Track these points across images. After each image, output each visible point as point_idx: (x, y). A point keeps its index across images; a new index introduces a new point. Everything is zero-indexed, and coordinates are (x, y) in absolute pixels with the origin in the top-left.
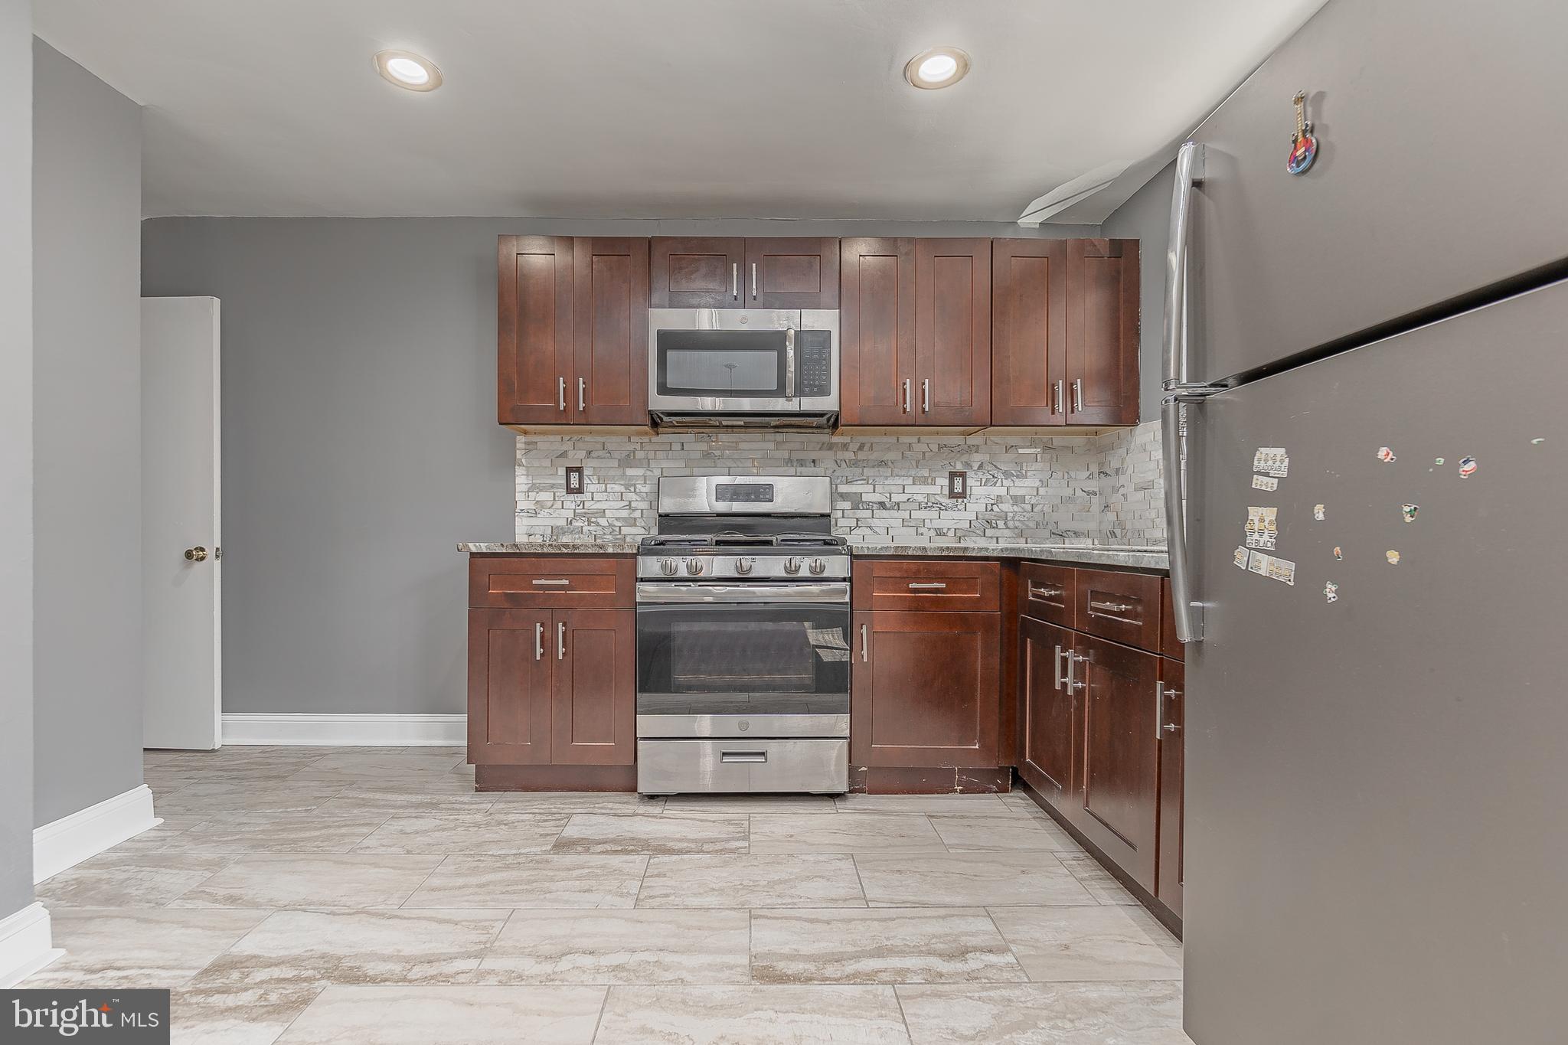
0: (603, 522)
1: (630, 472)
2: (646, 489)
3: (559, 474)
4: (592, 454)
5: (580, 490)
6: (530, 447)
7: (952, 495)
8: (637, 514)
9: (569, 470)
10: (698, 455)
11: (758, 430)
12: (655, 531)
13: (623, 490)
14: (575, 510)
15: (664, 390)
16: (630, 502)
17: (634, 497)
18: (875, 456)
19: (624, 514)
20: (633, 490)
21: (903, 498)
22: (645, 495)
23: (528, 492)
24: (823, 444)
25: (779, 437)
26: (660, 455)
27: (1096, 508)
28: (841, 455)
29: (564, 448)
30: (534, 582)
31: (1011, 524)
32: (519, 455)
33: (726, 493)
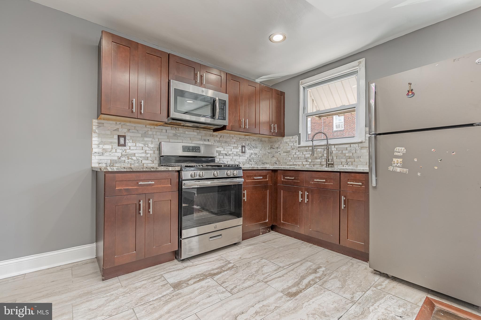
0: (134, 158)
1: (146, 139)
2: (152, 146)
3: (115, 137)
4: (130, 130)
5: (124, 145)
6: (100, 125)
7: (242, 152)
8: (149, 155)
9: (119, 137)
10: (172, 135)
13: (143, 146)
14: (122, 153)
15: (176, 110)
16: (146, 151)
17: (147, 149)
18: (224, 139)
19: (143, 155)
20: (147, 146)
21: (231, 153)
22: (152, 148)
23: (99, 144)
24: (211, 135)
25: (198, 131)
26: (158, 133)
27: (270, 157)
28: (215, 138)
29: (117, 127)
30: (139, 183)
31: (254, 160)
32: (94, 128)
33: (186, 149)
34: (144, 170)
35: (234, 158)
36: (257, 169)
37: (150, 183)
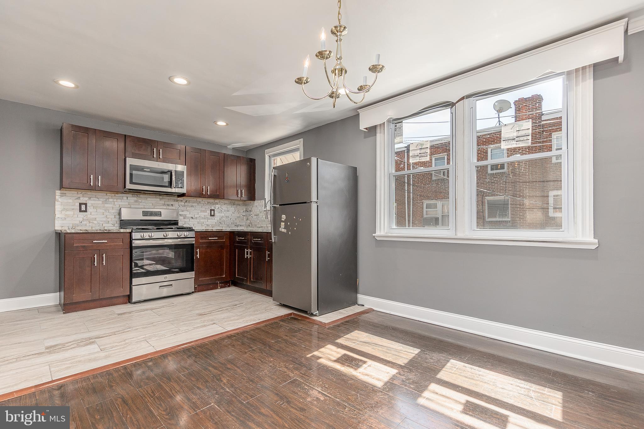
1: (106, 205)
2: (114, 211)
3: (76, 205)
4: (91, 199)
5: (86, 211)
6: (63, 195)
7: (211, 215)
8: (109, 220)
9: (81, 204)
10: (133, 201)
13: (104, 211)
14: (83, 218)
15: (131, 182)
16: (107, 215)
17: (107, 214)
18: (190, 204)
19: (105, 219)
20: (108, 211)
21: (198, 216)
22: (112, 213)
23: (62, 211)
24: (175, 200)
25: (161, 197)
27: (245, 219)
28: (180, 203)
29: (79, 196)
30: (94, 242)
31: (225, 223)
32: (57, 197)
33: (145, 213)
34: (98, 232)
35: (201, 220)
36: (211, 231)
37: (104, 241)
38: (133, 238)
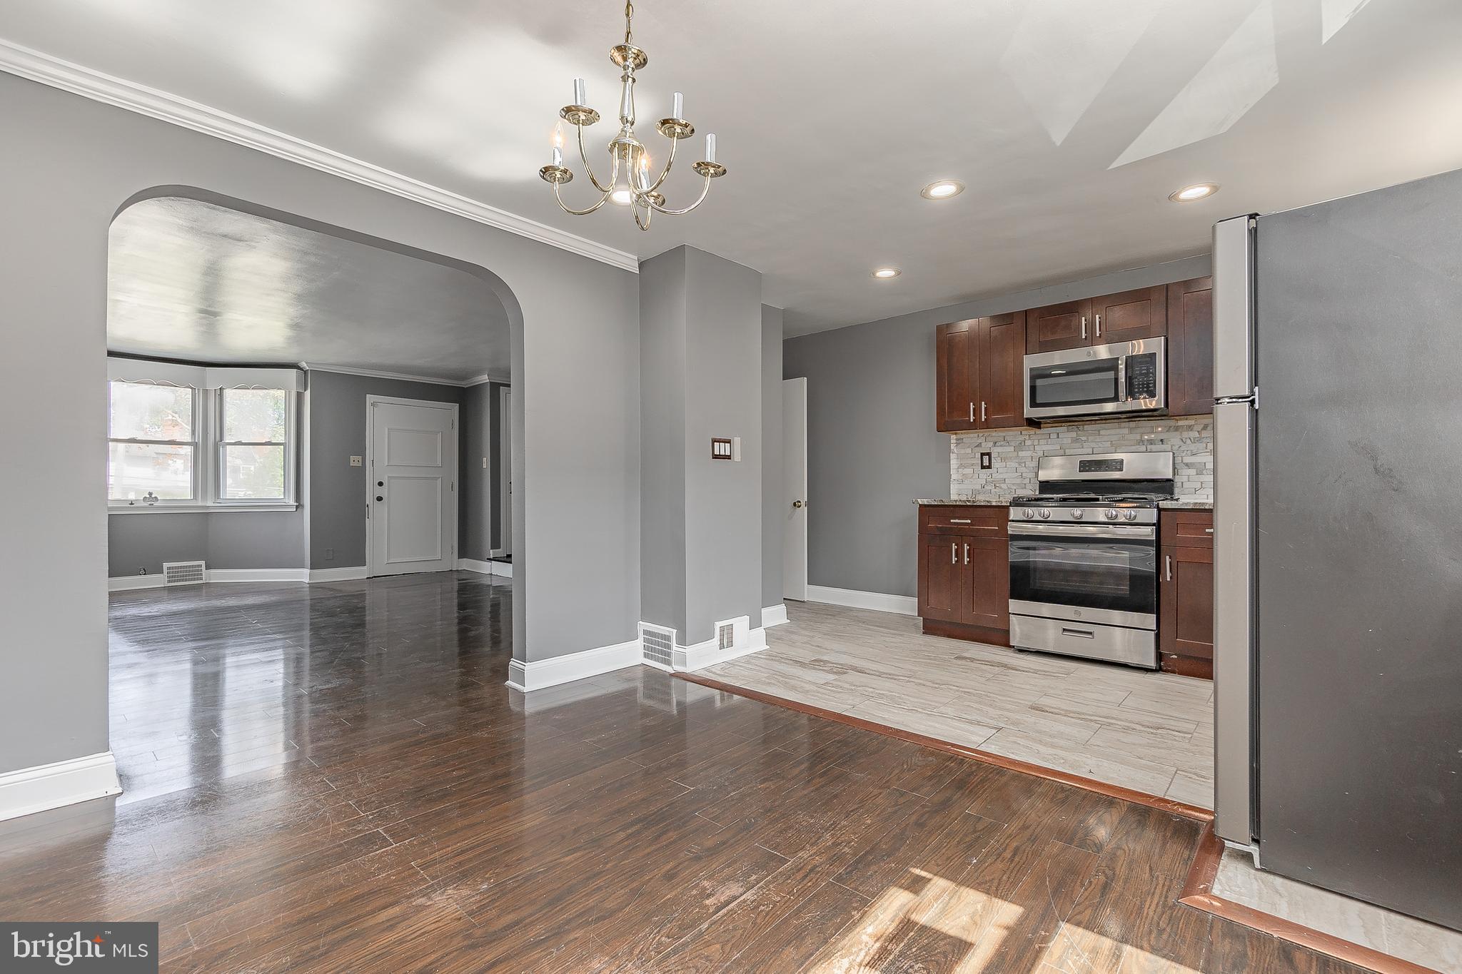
0: (1004, 486)
1: (1021, 454)
2: (1031, 465)
3: (977, 457)
4: (997, 444)
5: (989, 467)
6: (959, 442)
9: (982, 454)
10: (1069, 441)
11: (1115, 421)
12: (1037, 493)
13: (1017, 466)
14: (986, 479)
15: (1034, 404)
16: (1022, 473)
17: (1024, 470)
19: (1018, 481)
20: (1023, 464)
22: (1030, 469)
23: (958, 468)
26: (1042, 442)
28: (1185, 434)
29: (979, 441)
30: (952, 521)
32: (953, 447)
33: (1085, 466)
34: (958, 503)
37: (967, 521)
38: (1011, 518)
